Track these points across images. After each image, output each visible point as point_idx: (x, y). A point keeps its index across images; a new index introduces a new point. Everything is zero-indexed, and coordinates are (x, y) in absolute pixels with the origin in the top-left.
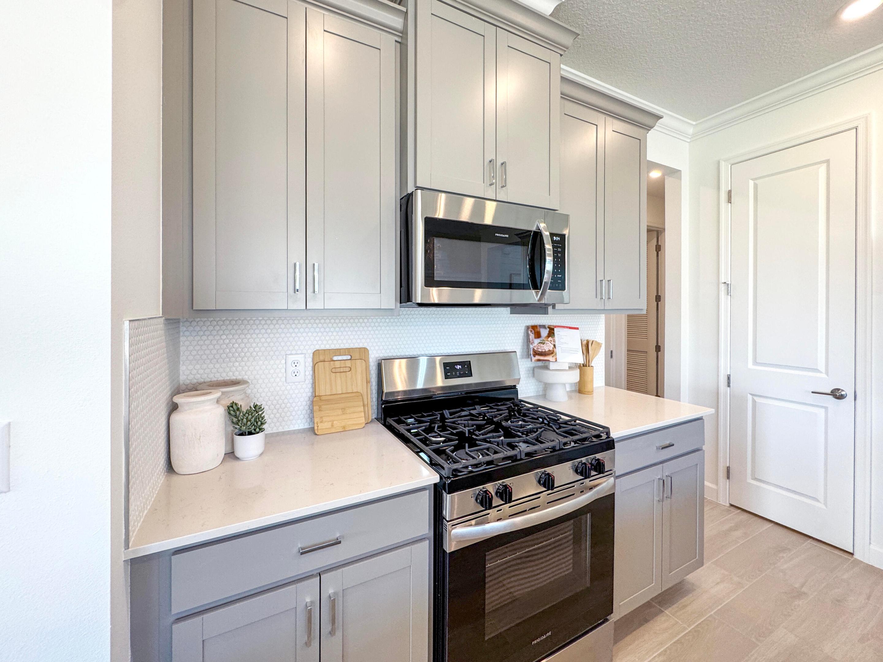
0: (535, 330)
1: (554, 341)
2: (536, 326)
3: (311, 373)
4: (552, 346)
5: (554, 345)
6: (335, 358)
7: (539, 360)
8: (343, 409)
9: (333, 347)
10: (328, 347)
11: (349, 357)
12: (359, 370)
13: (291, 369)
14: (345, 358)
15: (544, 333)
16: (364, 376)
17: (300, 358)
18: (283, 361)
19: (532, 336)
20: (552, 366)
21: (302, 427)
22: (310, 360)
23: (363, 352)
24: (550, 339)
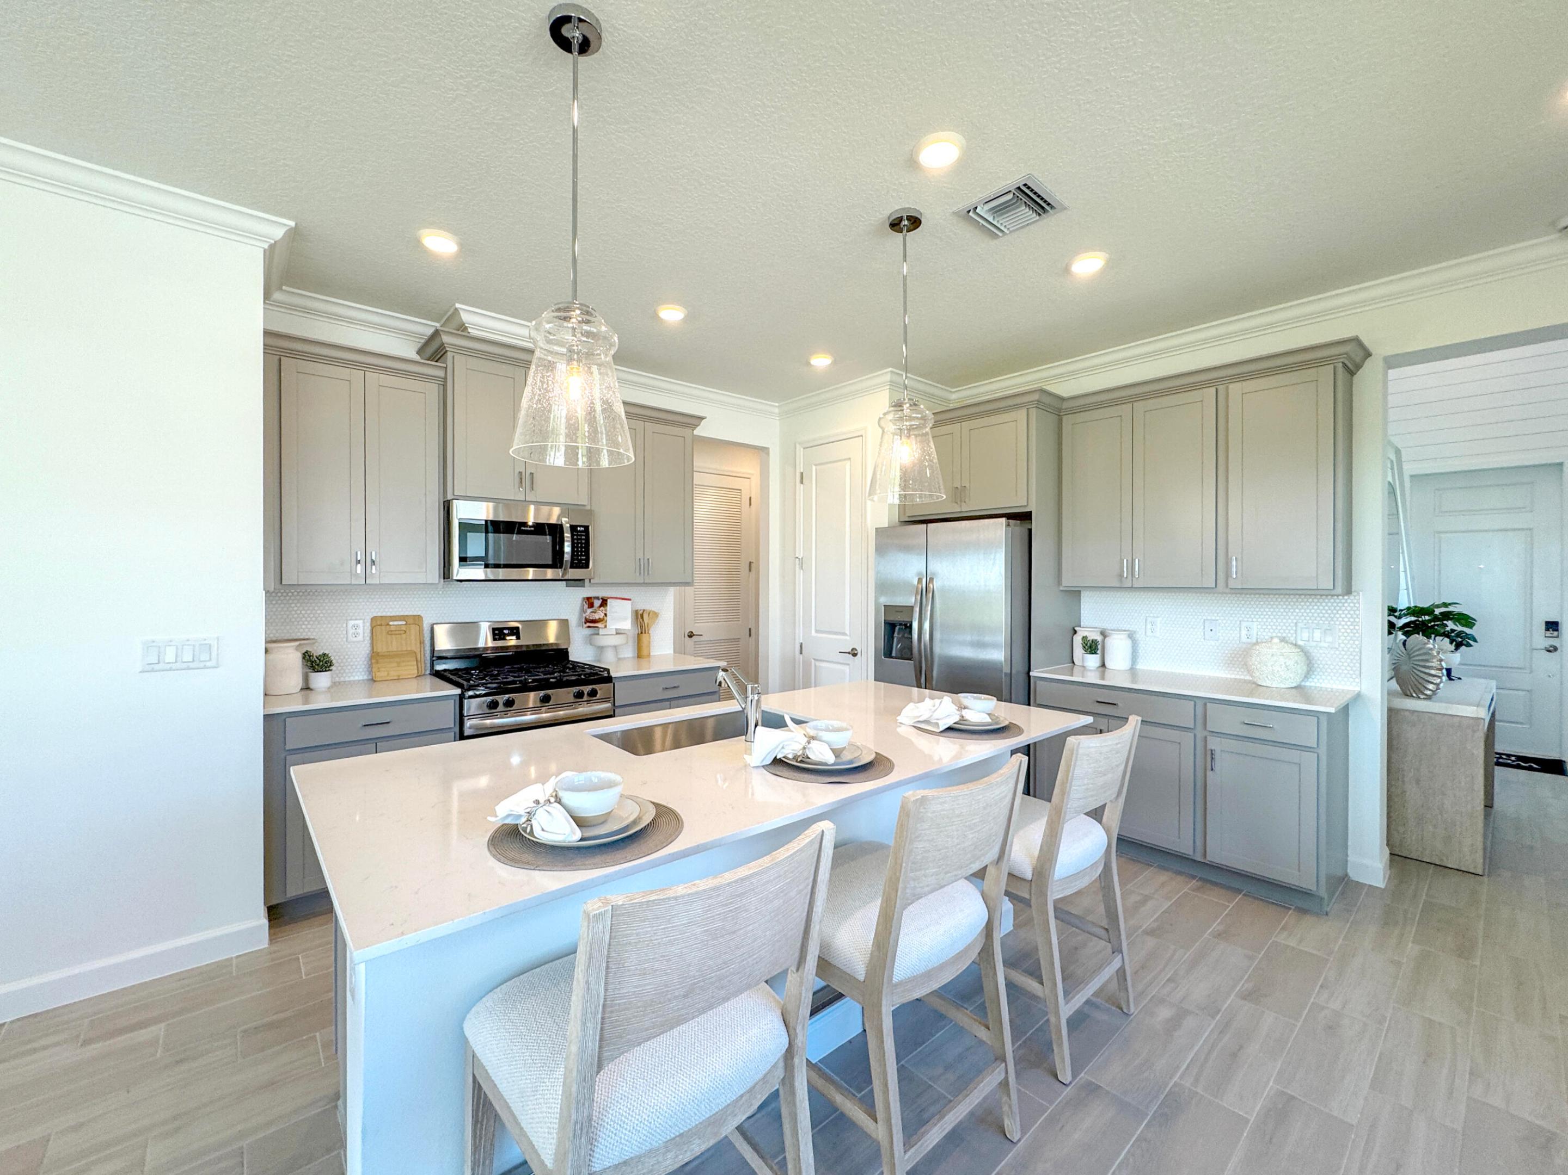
0: (589, 602)
1: (606, 610)
2: (591, 598)
3: (369, 635)
4: (603, 615)
5: (606, 615)
6: (391, 623)
7: (589, 627)
8: (398, 663)
9: (389, 614)
10: (384, 614)
11: (404, 623)
12: (413, 632)
13: (351, 631)
14: (400, 623)
15: (597, 603)
16: (418, 637)
17: (360, 623)
18: (345, 625)
19: (586, 606)
20: (602, 632)
21: (361, 678)
22: (368, 624)
23: (417, 619)
24: (602, 608)
